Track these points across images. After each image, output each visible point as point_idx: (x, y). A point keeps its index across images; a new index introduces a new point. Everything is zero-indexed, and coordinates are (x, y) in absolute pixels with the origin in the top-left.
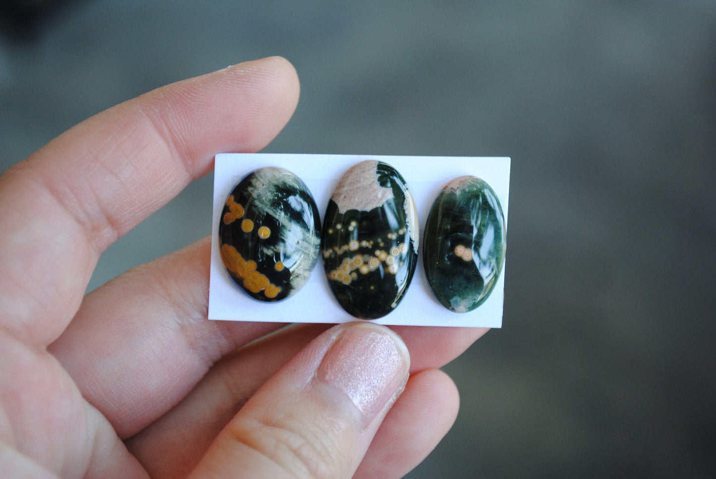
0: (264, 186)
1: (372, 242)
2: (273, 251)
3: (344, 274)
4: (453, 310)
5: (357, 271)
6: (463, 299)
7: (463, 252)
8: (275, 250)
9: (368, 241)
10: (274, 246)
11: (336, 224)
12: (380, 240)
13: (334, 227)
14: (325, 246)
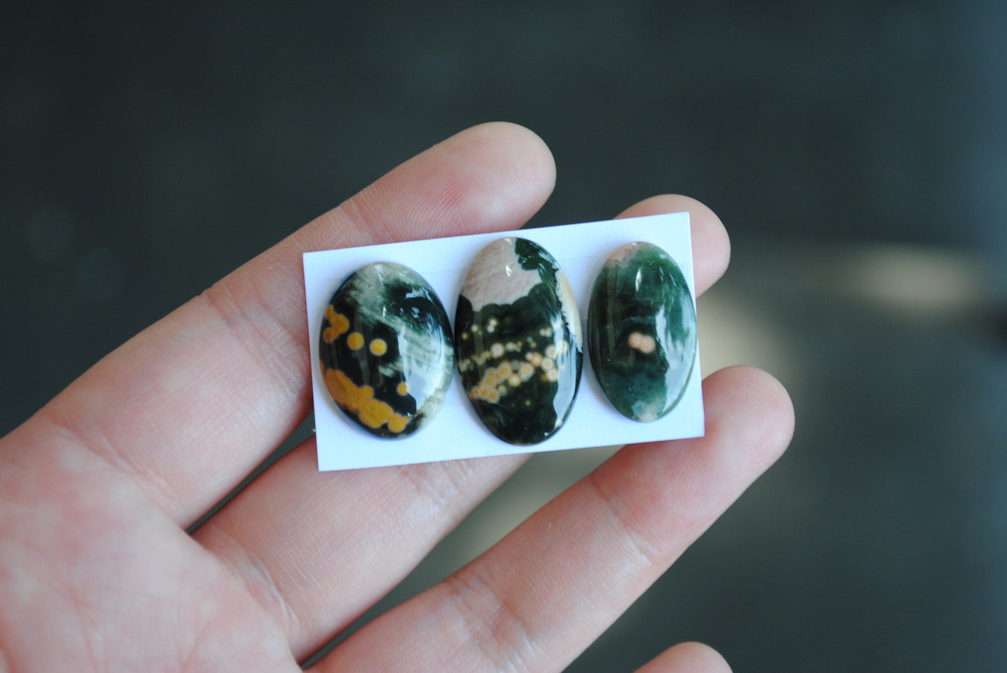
0: (372, 288)
1: (520, 344)
2: (392, 369)
3: (490, 390)
4: (637, 419)
5: (506, 383)
6: (649, 403)
7: (640, 342)
8: (395, 368)
9: (515, 342)
10: (393, 363)
11: (470, 325)
12: (530, 340)
13: (468, 330)
14: (460, 357)
